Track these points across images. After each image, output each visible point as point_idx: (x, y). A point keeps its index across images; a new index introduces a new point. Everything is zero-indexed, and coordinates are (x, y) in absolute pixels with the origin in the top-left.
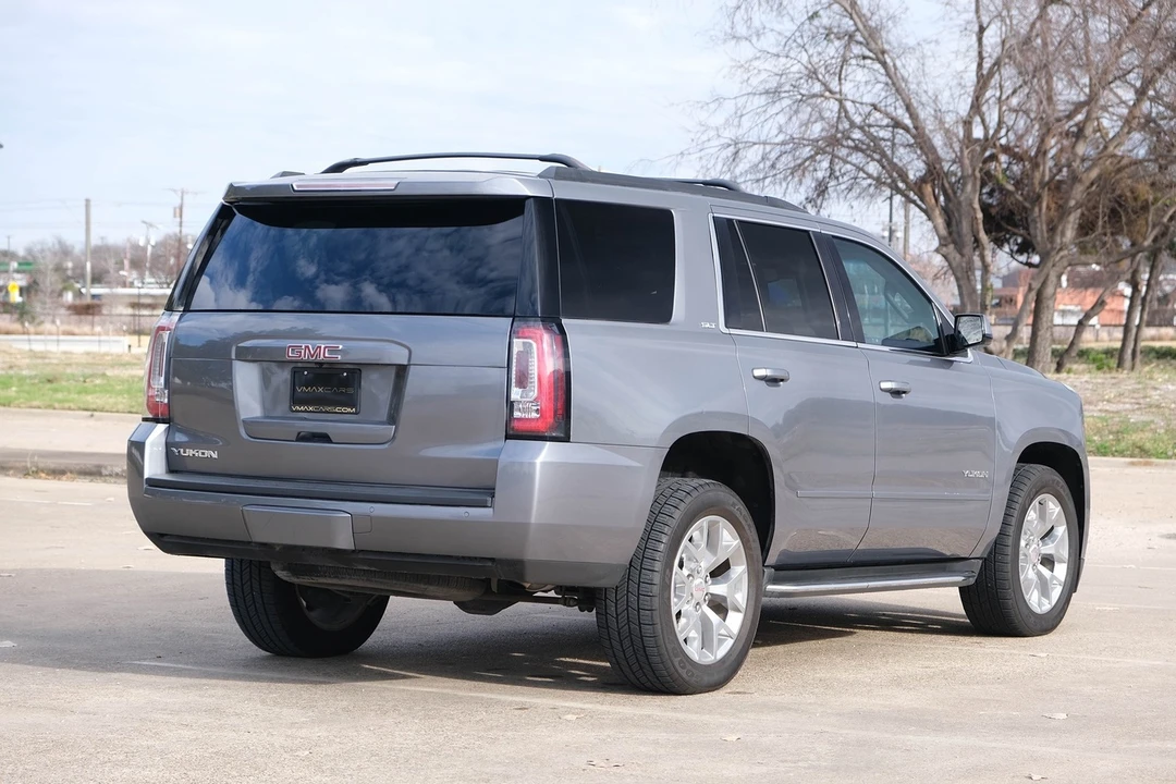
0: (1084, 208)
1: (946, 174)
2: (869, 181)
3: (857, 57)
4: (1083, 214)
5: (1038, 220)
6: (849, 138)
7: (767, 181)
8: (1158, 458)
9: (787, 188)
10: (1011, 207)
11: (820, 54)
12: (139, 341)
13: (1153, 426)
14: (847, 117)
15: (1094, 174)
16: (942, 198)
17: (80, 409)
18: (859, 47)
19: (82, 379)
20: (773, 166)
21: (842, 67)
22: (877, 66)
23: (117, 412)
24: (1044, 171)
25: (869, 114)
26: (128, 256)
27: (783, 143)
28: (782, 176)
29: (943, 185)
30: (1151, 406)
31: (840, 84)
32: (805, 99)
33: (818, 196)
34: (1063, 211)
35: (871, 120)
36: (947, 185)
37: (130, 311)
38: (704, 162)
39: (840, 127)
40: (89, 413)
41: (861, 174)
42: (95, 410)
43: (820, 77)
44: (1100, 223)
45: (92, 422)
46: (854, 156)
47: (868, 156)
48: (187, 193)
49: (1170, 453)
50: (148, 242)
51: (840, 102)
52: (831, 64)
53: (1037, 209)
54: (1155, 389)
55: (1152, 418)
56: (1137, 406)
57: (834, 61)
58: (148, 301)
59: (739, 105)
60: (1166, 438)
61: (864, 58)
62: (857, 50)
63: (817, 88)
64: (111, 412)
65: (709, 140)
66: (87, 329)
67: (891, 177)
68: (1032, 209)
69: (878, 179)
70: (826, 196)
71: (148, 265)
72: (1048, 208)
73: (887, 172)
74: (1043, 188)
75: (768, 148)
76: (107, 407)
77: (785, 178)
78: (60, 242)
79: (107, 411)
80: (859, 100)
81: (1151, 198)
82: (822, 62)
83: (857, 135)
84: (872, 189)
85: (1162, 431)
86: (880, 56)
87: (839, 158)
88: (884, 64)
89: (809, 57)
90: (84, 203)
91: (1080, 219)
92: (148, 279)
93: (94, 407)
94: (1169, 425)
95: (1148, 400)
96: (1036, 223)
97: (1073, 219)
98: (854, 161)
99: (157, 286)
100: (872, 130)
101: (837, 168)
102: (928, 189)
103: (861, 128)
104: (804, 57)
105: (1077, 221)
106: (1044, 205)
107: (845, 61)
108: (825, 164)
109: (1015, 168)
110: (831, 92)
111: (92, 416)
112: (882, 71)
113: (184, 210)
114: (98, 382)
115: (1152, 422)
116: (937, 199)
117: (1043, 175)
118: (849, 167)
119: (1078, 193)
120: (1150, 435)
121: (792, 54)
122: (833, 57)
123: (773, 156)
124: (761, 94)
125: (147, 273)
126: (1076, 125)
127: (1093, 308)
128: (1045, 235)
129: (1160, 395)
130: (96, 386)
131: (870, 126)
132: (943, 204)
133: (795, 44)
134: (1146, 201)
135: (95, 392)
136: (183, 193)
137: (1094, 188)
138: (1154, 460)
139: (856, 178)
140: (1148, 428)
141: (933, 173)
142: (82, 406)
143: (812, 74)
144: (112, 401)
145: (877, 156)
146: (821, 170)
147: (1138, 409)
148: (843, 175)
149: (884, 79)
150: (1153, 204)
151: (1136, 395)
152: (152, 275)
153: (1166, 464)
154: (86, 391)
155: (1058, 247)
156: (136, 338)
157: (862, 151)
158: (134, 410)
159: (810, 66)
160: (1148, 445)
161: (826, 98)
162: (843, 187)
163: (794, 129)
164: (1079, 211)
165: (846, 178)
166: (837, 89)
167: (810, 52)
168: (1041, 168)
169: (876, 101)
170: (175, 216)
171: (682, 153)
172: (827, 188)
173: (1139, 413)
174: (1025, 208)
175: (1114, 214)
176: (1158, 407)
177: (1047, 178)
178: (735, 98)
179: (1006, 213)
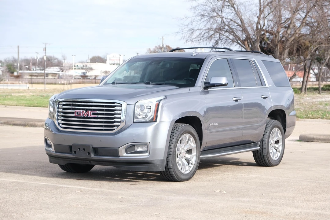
0: (290, 48)
1: (252, 39)
2: (231, 40)
3: (226, 6)
4: (289, 50)
5: (277, 51)
6: (224, 28)
7: (201, 40)
8: (301, 118)
9: (207, 42)
10: (270, 48)
11: (216, 5)
12: (32, 86)
13: (300, 109)
14: (224, 22)
15: (293, 38)
16: (250, 46)
17: (3, 105)
18: (227, 3)
19: (4, 96)
20: (203, 36)
21: (222, 9)
22: (232, 8)
23: (13, 105)
24: (278, 38)
25: (230, 22)
26: (31, 61)
27: (206, 30)
28: (205, 39)
29: (250, 41)
30: (300, 104)
31: (222, 13)
32: (212, 17)
33: (216, 45)
34: (284, 49)
35: (230, 23)
36: (251, 41)
37: (30, 77)
38: (184, 35)
39: (222, 25)
40: (5, 106)
41: (228, 39)
42: (7, 105)
43: (216, 11)
44: (294, 52)
45: (6, 108)
46: (226, 34)
47: (230, 33)
48: (47, 44)
49: (304, 117)
50: (37, 58)
51: (222, 18)
52: (219, 8)
53: (276, 49)
54: (303, 99)
55: (300, 107)
56: (297, 104)
57: (220, 7)
58: (37, 74)
59: (193, 19)
60: (303, 113)
61: (228, 6)
62: (226, 4)
63: (215, 14)
64: (12, 105)
65: (185, 28)
66: (17, 82)
67: (236, 39)
68: (275, 49)
69: (232, 40)
70: (218, 44)
71: (37, 64)
72: (280, 48)
73: (235, 38)
74: (278, 42)
75: (201, 31)
76: (10, 104)
77: (206, 40)
78: (14, 58)
79: (10, 105)
80: (227, 18)
81: (309, 45)
82: (216, 7)
83: (226, 27)
84: (231, 43)
85: (303, 111)
86: (233, 5)
87: (222, 34)
88: (234, 8)
89: (213, 6)
90: (17, 47)
91: (289, 51)
92: (37, 68)
93: (6, 104)
94: (305, 109)
95: (300, 102)
96: (276, 52)
97: (287, 51)
98: (226, 35)
99: (40, 70)
100: (231, 26)
101: (221, 37)
102: (246, 43)
103: (228, 25)
104: (211, 6)
105: (288, 52)
106: (279, 47)
107: (223, 7)
108: (218, 36)
109: (271, 37)
110: (219, 15)
111: (6, 107)
112: (234, 10)
113: (46, 49)
114: (9, 97)
115: (300, 108)
116: (249, 45)
117: (278, 39)
118: (224, 36)
119: (288, 44)
120: (299, 112)
121: (208, 5)
122: (220, 6)
123: (203, 33)
124: (199, 16)
125: (37, 67)
126: (288, 24)
127: (293, 76)
128: (279, 56)
129: (304, 101)
130: (8, 98)
131: (230, 25)
132: (251, 47)
133: (208, 2)
134: (308, 46)
135: (7, 100)
136: (46, 44)
137: (293, 42)
138: (299, 119)
139: (226, 40)
140: (299, 110)
141: (248, 38)
142: (3, 104)
143: (214, 10)
144: (12, 102)
145: (232, 34)
146: (216, 37)
147: (297, 105)
148: (223, 39)
149: (234, 12)
150: (310, 47)
151: (297, 101)
152: (39, 67)
153: (303, 120)
154: (5, 100)
155: (283, 59)
156: (31, 85)
157: (229, 32)
158: (17, 105)
159: (213, 8)
160: (298, 115)
161: (217, 17)
162: (223, 42)
163: (208, 26)
164: (288, 49)
165: (224, 40)
166: (221, 15)
167: (213, 4)
168: (278, 37)
169: (231, 18)
170: (44, 50)
171: (177, 32)
172: (218, 43)
173: (297, 106)
174: (273, 48)
175: (298, 50)
176: (303, 104)
177: (279, 40)
178: (192, 17)
179: (268, 49)
